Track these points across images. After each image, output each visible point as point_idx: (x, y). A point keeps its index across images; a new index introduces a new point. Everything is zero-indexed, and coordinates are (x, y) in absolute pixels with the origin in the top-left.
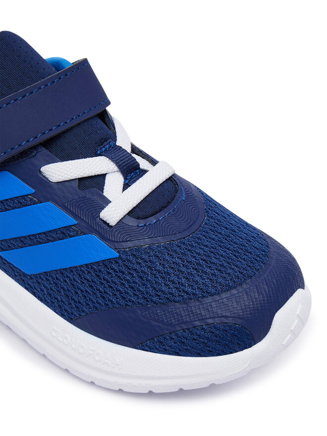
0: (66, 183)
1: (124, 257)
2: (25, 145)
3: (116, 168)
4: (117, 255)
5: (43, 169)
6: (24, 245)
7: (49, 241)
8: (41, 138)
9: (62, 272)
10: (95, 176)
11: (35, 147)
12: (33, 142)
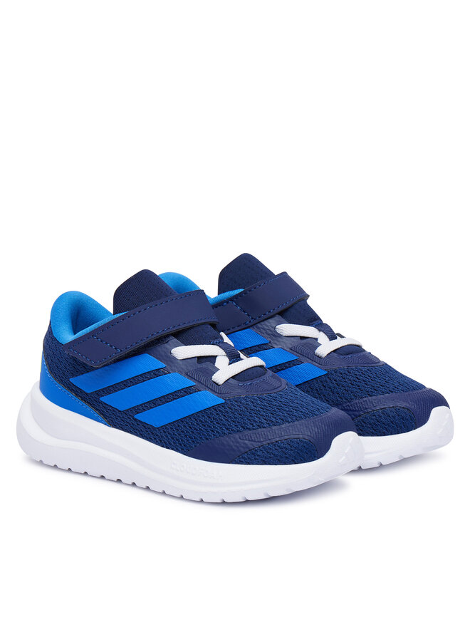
0: (189, 360)
1: (228, 402)
2: (161, 333)
3: (224, 353)
4: (224, 401)
5: (173, 351)
6: (156, 405)
7: (174, 399)
8: (172, 330)
9: (181, 420)
10: (209, 356)
11: (168, 336)
12: (167, 331)
